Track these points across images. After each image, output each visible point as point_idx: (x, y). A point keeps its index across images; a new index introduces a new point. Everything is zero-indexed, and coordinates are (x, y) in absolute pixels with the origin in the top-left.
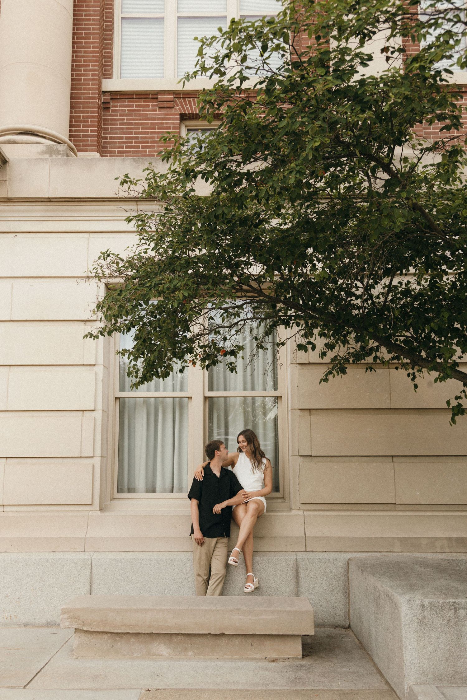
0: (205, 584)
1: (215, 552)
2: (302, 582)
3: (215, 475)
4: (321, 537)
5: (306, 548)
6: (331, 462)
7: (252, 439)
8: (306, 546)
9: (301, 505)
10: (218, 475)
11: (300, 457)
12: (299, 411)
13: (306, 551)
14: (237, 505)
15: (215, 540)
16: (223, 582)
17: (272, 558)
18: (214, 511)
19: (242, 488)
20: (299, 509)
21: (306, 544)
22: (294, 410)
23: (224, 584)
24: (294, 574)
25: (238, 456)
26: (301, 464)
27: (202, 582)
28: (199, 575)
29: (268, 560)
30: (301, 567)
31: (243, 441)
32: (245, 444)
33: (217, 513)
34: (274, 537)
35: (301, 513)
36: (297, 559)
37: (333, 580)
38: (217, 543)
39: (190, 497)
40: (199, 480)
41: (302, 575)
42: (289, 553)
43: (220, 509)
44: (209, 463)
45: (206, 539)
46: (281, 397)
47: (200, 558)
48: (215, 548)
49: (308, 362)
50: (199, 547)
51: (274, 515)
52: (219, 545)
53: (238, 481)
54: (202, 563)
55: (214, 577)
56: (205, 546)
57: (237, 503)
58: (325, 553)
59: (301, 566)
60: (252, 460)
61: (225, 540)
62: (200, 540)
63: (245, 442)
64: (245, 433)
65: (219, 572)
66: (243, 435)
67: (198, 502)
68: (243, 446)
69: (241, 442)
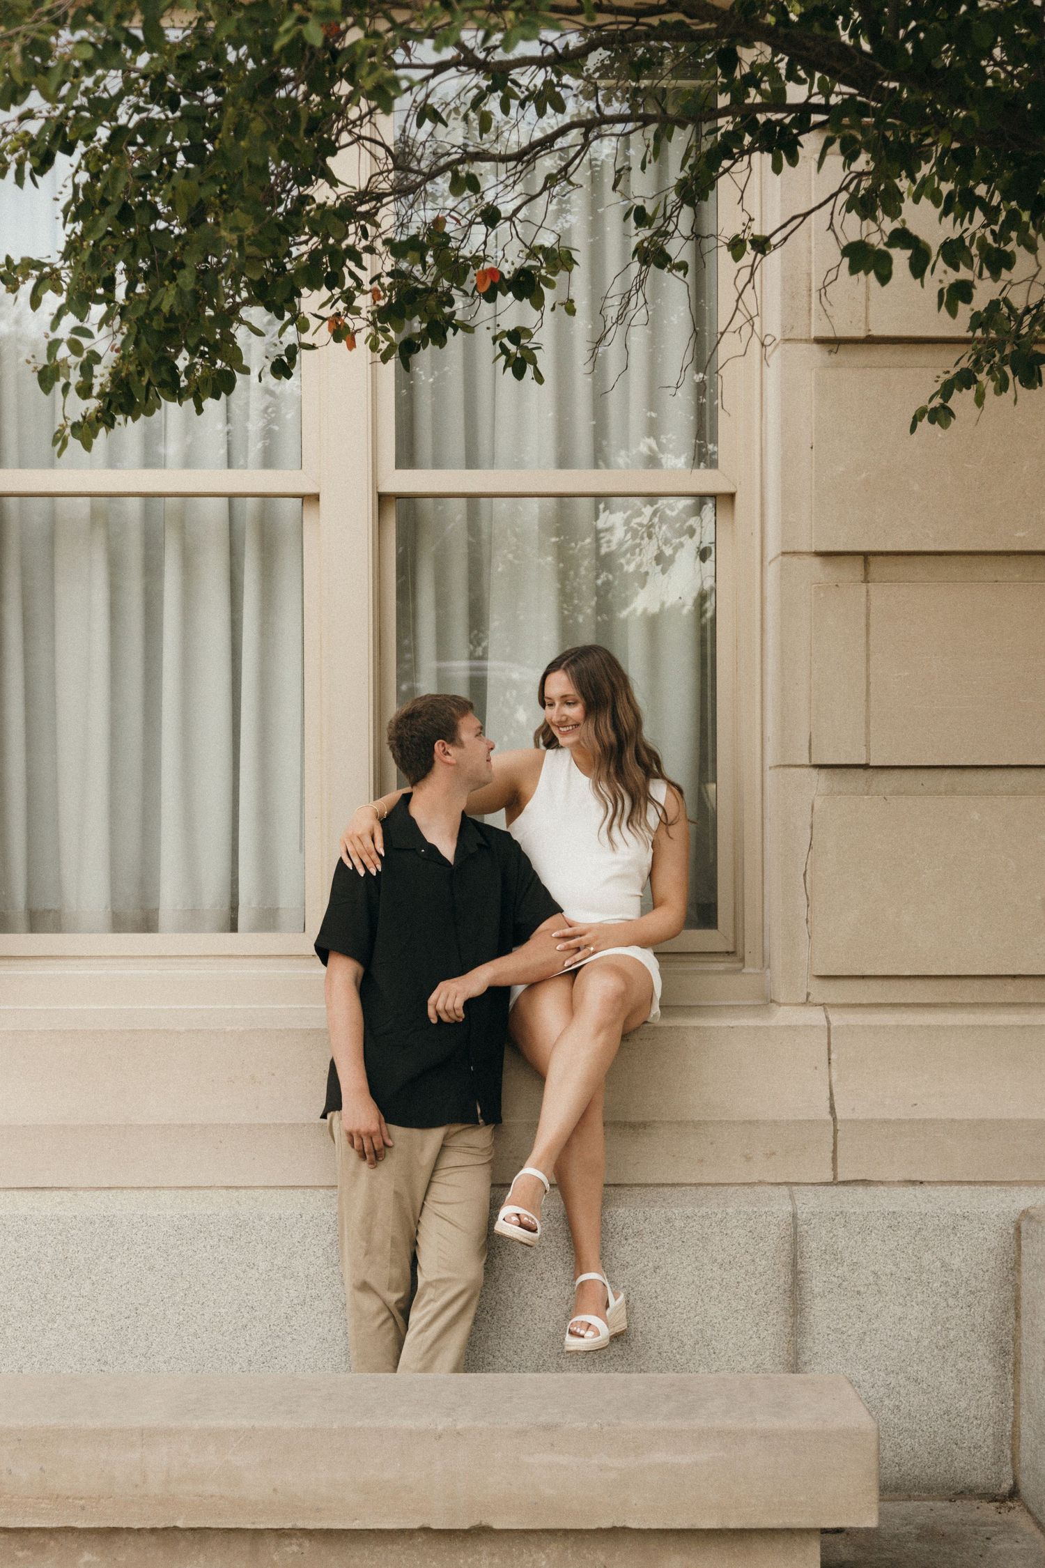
0: (391, 1323)
1: (435, 1188)
2: (818, 1311)
3: (433, 849)
4: (900, 1122)
5: (834, 1169)
6: (954, 792)
7: (608, 691)
8: (834, 1159)
9: (818, 982)
10: (448, 850)
11: (814, 772)
12: (817, 561)
13: (835, 1183)
14: (533, 986)
15: (435, 1136)
16: (470, 1314)
17: (689, 1211)
18: (431, 1012)
19: (556, 909)
20: (807, 1002)
21: (835, 1151)
22: (795, 559)
23: (475, 1321)
24: (784, 1280)
25: (538, 765)
26: (819, 802)
27: (378, 1313)
28: (364, 1287)
29: (668, 1221)
30: (812, 1246)
31: (565, 700)
32: (575, 712)
33: (445, 1018)
34: (697, 1124)
35: (815, 1016)
36: (794, 1216)
37: (951, 1301)
38: (443, 1148)
39: (323, 952)
40: (362, 872)
41: (816, 1282)
42: (758, 1189)
43: (459, 1003)
44: (407, 798)
45: (398, 1132)
46: (732, 496)
47: (371, 1212)
48: (434, 1171)
49: (861, 334)
50: (365, 1166)
51: (696, 1028)
52: (452, 1158)
53: (535, 875)
54: (378, 1236)
55: (430, 1293)
56: (391, 1164)
57: (533, 977)
58: (918, 1190)
59: (814, 1245)
60: (604, 787)
61: (480, 1137)
62: (370, 1136)
63: (575, 703)
64: (574, 662)
65: (455, 1275)
66: (565, 669)
67: (361, 970)
68: (564, 718)
69: (557, 703)
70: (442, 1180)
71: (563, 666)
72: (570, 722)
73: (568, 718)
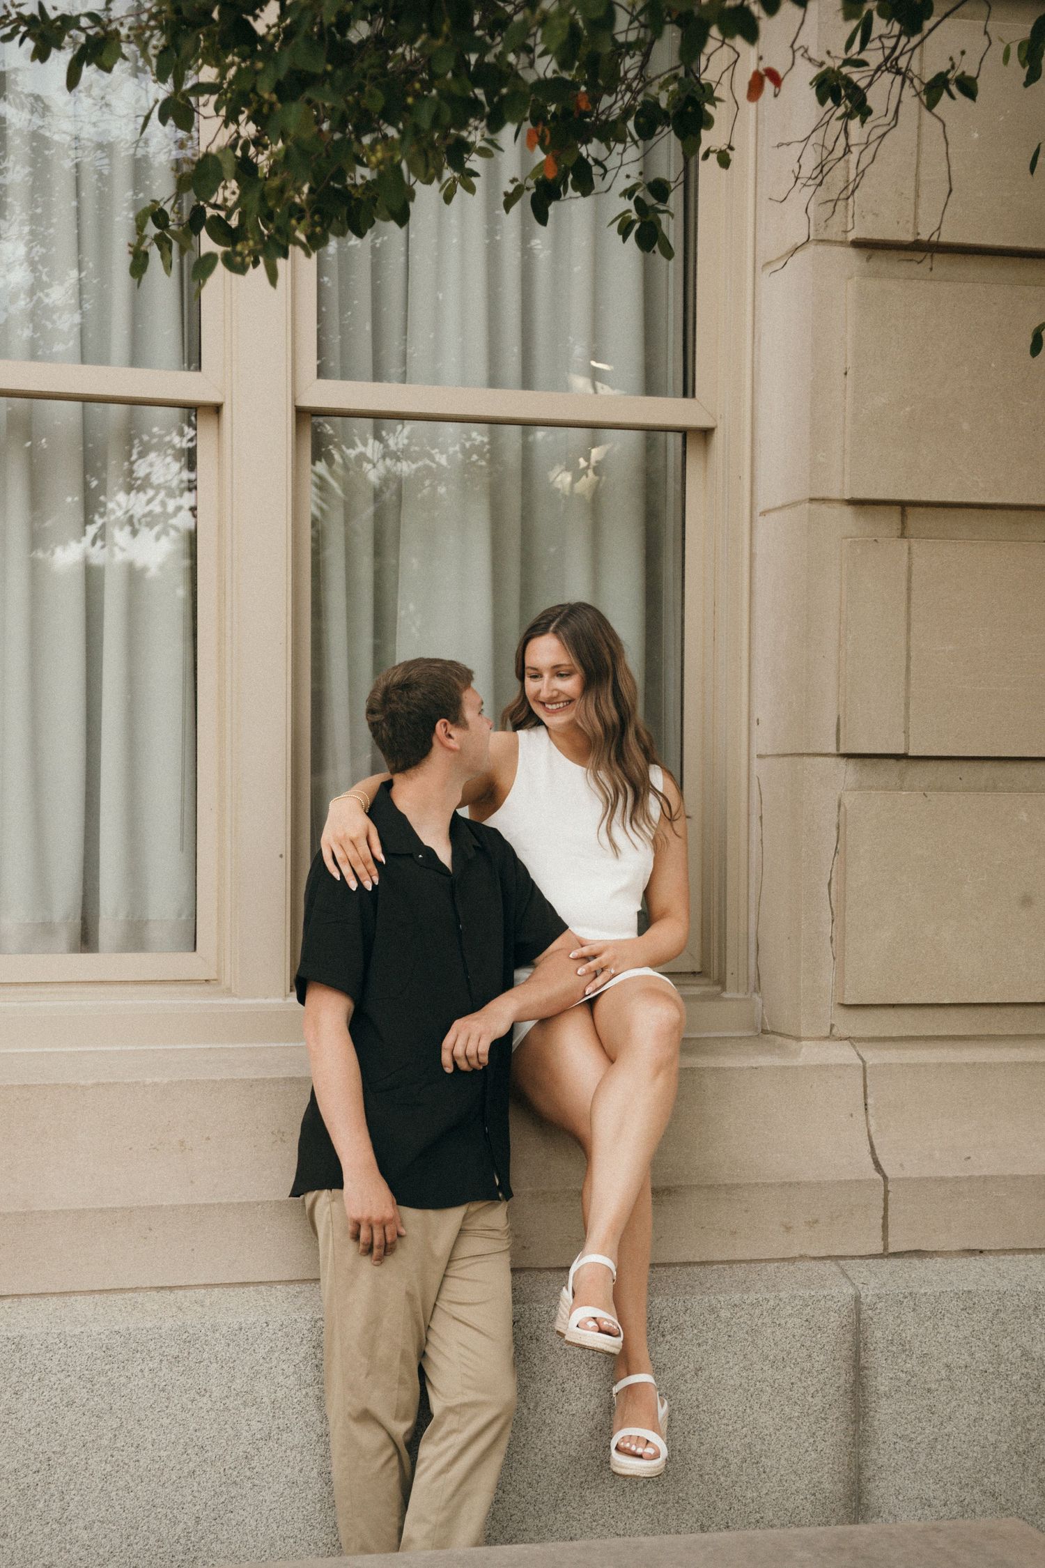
0: (395, 1462)
1: (450, 1284)
2: (883, 1413)
3: (430, 853)
4: (957, 1180)
5: (885, 1238)
6: (995, 788)
7: (608, 658)
8: (885, 1227)
9: (843, 1011)
10: (444, 854)
11: (842, 762)
12: (848, 511)
13: (886, 1255)
14: (545, 1022)
15: (454, 1216)
16: (503, 1445)
17: (736, 1297)
18: (446, 1058)
19: (560, 927)
20: (830, 1037)
21: (885, 1218)
22: (824, 508)
24: (844, 1380)
25: (513, 751)
26: (848, 800)
27: (382, 1448)
28: (366, 1416)
29: (712, 1310)
30: (877, 1336)
31: (558, 672)
32: (570, 686)
33: (463, 1065)
34: (731, 1188)
35: (842, 1054)
36: (857, 1299)
37: (1033, 1397)
38: (462, 1232)
40: (353, 885)
41: (881, 1382)
42: (799, 1264)
43: (484, 1047)
44: (387, 786)
45: (412, 1216)
47: (374, 1321)
48: (450, 1261)
51: (715, 1070)
52: (473, 1245)
53: (533, 883)
54: (383, 1350)
55: (451, 1422)
57: (546, 1012)
58: (976, 1263)
59: (879, 1334)
60: (602, 775)
61: (496, 1216)
62: (383, 1224)
63: (569, 675)
64: (564, 622)
65: (481, 1397)
66: (555, 632)
67: (352, 1007)
68: (555, 693)
69: (546, 676)
70: (456, 1274)
71: (551, 628)
72: (562, 698)
73: (560, 692)
